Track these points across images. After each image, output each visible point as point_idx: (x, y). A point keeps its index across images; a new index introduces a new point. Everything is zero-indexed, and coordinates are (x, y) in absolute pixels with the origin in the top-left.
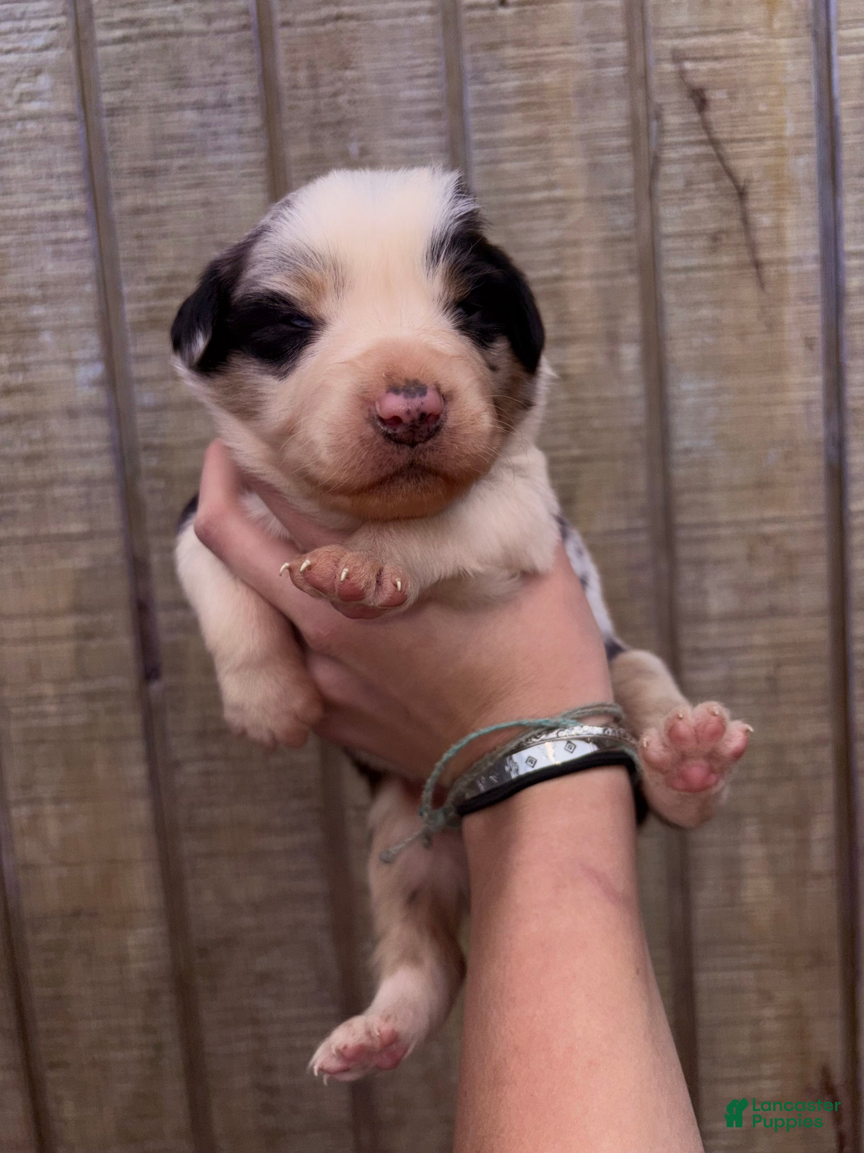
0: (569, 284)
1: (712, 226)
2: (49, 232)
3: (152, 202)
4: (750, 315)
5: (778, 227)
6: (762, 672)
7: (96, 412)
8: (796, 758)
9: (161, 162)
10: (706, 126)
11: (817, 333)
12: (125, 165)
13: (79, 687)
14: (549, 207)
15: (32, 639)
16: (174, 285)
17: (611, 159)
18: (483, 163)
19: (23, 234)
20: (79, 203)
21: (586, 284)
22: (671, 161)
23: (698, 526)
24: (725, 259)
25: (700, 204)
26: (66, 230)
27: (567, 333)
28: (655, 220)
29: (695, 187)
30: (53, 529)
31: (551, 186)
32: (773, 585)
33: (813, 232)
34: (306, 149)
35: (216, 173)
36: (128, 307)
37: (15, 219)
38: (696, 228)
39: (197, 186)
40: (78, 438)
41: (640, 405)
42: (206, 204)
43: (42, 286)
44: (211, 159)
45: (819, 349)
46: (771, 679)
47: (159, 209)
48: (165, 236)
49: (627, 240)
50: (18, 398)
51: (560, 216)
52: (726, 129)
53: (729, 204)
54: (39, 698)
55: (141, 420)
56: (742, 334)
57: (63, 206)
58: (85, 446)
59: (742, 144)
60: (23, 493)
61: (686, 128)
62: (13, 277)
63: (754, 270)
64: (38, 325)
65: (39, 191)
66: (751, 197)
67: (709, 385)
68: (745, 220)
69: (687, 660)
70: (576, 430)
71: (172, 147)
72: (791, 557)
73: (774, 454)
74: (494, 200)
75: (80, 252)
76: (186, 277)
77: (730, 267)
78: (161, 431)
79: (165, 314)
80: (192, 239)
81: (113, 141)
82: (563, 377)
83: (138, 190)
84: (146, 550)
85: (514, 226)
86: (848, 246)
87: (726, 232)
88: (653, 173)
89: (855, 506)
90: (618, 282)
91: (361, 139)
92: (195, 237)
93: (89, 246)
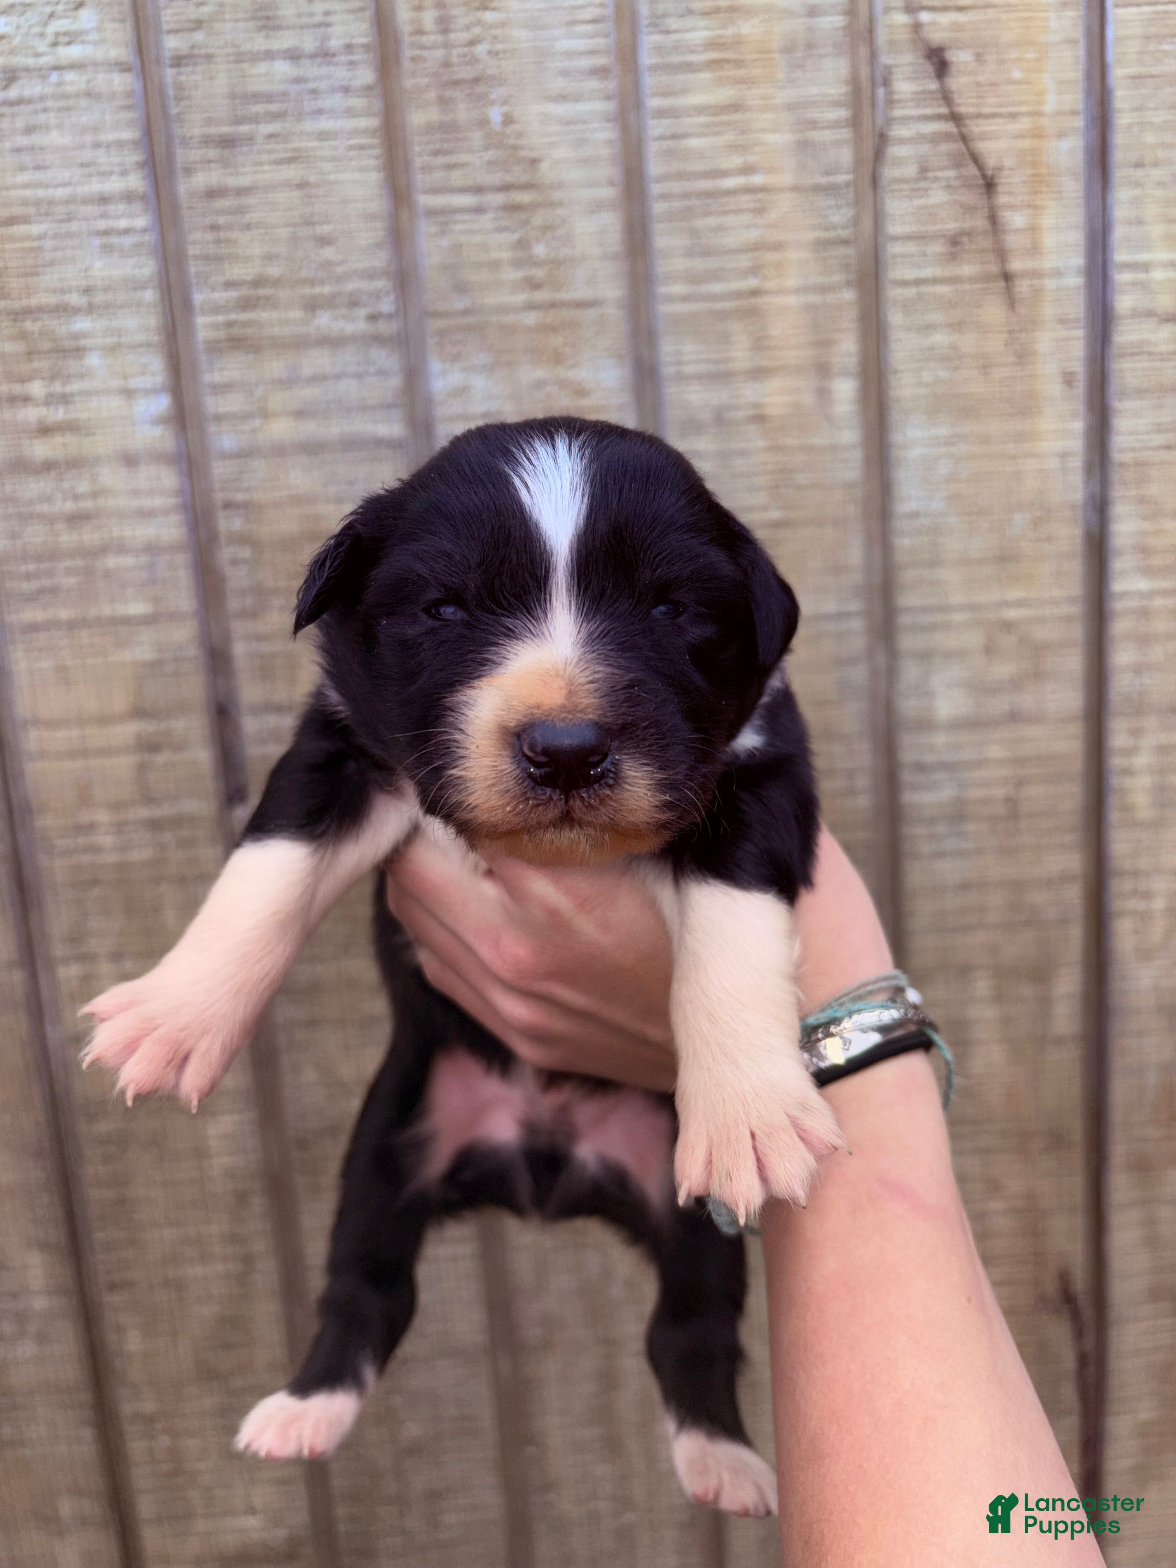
0: (768, 299)
1: (952, 226)
2: (95, 219)
3: (232, 181)
4: (996, 343)
5: (1033, 229)
6: (999, 792)
7: (158, 457)
8: (1038, 897)
9: (244, 129)
10: (946, 97)
11: (1078, 367)
12: (197, 131)
13: (142, 813)
14: (747, 197)
15: (82, 752)
16: (262, 292)
17: (827, 135)
18: (662, 138)
19: (61, 221)
20: (136, 182)
21: (791, 300)
22: (902, 141)
23: (925, 610)
24: (967, 270)
25: (938, 196)
26: (118, 217)
27: (765, 363)
28: (878, 217)
29: (930, 175)
30: (106, 610)
31: (748, 170)
32: (1016, 684)
33: (1076, 237)
34: (434, 115)
35: (316, 144)
36: (201, 320)
37: (51, 202)
38: (931, 228)
39: (291, 160)
40: (136, 493)
41: (856, 456)
42: (302, 185)
43: (87, 291)
44: (309, 125)
45: (1080, 388)
46: (1010, 801)
47: (242, 192)
48: (248, 227)
49: (845, 242)
50: (58, 439)
51: (760, 211)
52: (971, 101)
53: (972, 198)
54: (90, 828)
55: (220, 470)
56: (986, 366)
57: (114, 185)
58: (147, 503)
59: (990, 121)
60: (69, 563)
61: (920, 98)
62: (50, 278)
63: (1003, 284)
64: (83, 342)
65: (82, 165)
66: (1000, 189)
67: (943, 431)
68: (993, 219)
69: (907, 776)
70: (777, 487)
71: (258, 109)
72: (1038, 650)
73: (1020, 520)
74: (676, 187)
75: (137, 246)
76: (276, 283)
77: (972, 280)
78: (245, 484)
79: (250, 331)
80: (284, 232)
81: (179, 99)
82: (760, 419)
83: (213, 165)
84: (227, 638)
85: (700, 223)
86: (1120, 256)
87: (969, 234)
88: (878, 155)
89: (1118, 586)
90: (831, 298)
91: (505, 103)
92: (290, 229)
93: (149, 238)
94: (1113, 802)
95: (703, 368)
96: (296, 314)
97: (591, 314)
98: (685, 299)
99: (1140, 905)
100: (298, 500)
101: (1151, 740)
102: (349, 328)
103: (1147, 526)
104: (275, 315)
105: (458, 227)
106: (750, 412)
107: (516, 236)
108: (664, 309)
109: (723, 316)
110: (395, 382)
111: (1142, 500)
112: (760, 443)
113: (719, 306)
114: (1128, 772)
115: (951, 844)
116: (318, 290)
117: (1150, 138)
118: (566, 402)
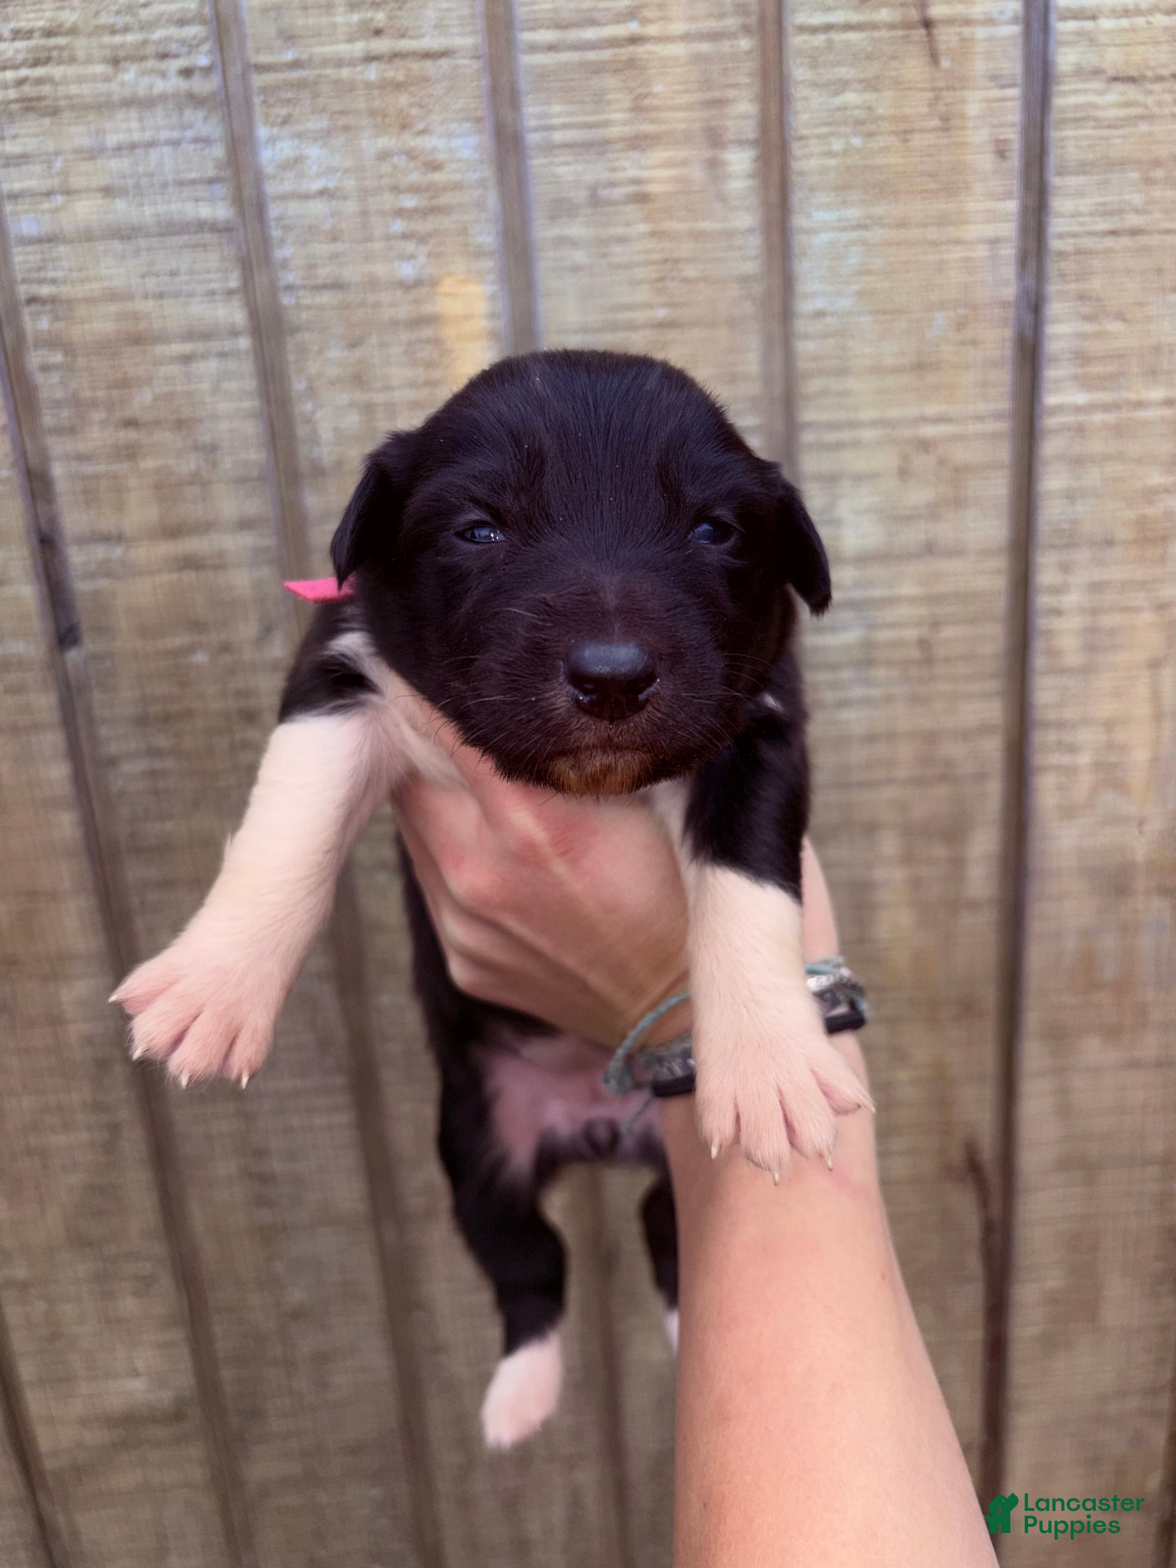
0: (650, 48)
4: (917, 104)
6: (911, 634)
8: (953, 750)
11: (1013, 136)
16: (53, 41)
21: (678, 50)
23: (830, 426)
24: (882, 14)
27: (648, 128)
32: (933, 512)
41: (755, 242)
45: (1015, 161)
46: (924, 644)
55: (20, 258)
56: (905, 131)
63: (922, 32)
67: (854, 213)
70: (661, 279)
72: (960, 472)
73: (941, 319)
76: (73, 31)
77: (890, 26)
78: (51, 274)
79: (46, 89)
82: (642, 198)
84: (45, 458)
89: (1050, 399)
90: (726, 46)
94: (1039, 645)
95: (575, 135)
96: (99, 69)
97: (443, 65)
98: (551, 48)
99: (1064, 759)
100: (113, 296)
101: (1081, 577)
102: (161, 86)
103: (1086, 327)
104: (70, 71)
106: (630, 189)
108: (526, 60)
109: (597, 69)
110: (219, 151)
111: (1082, 297)
112: (643, 228)
113: (592, 56)
114: (1057, 612)
115: (858, 692)
116: (120, 39)
118: (415, 177)
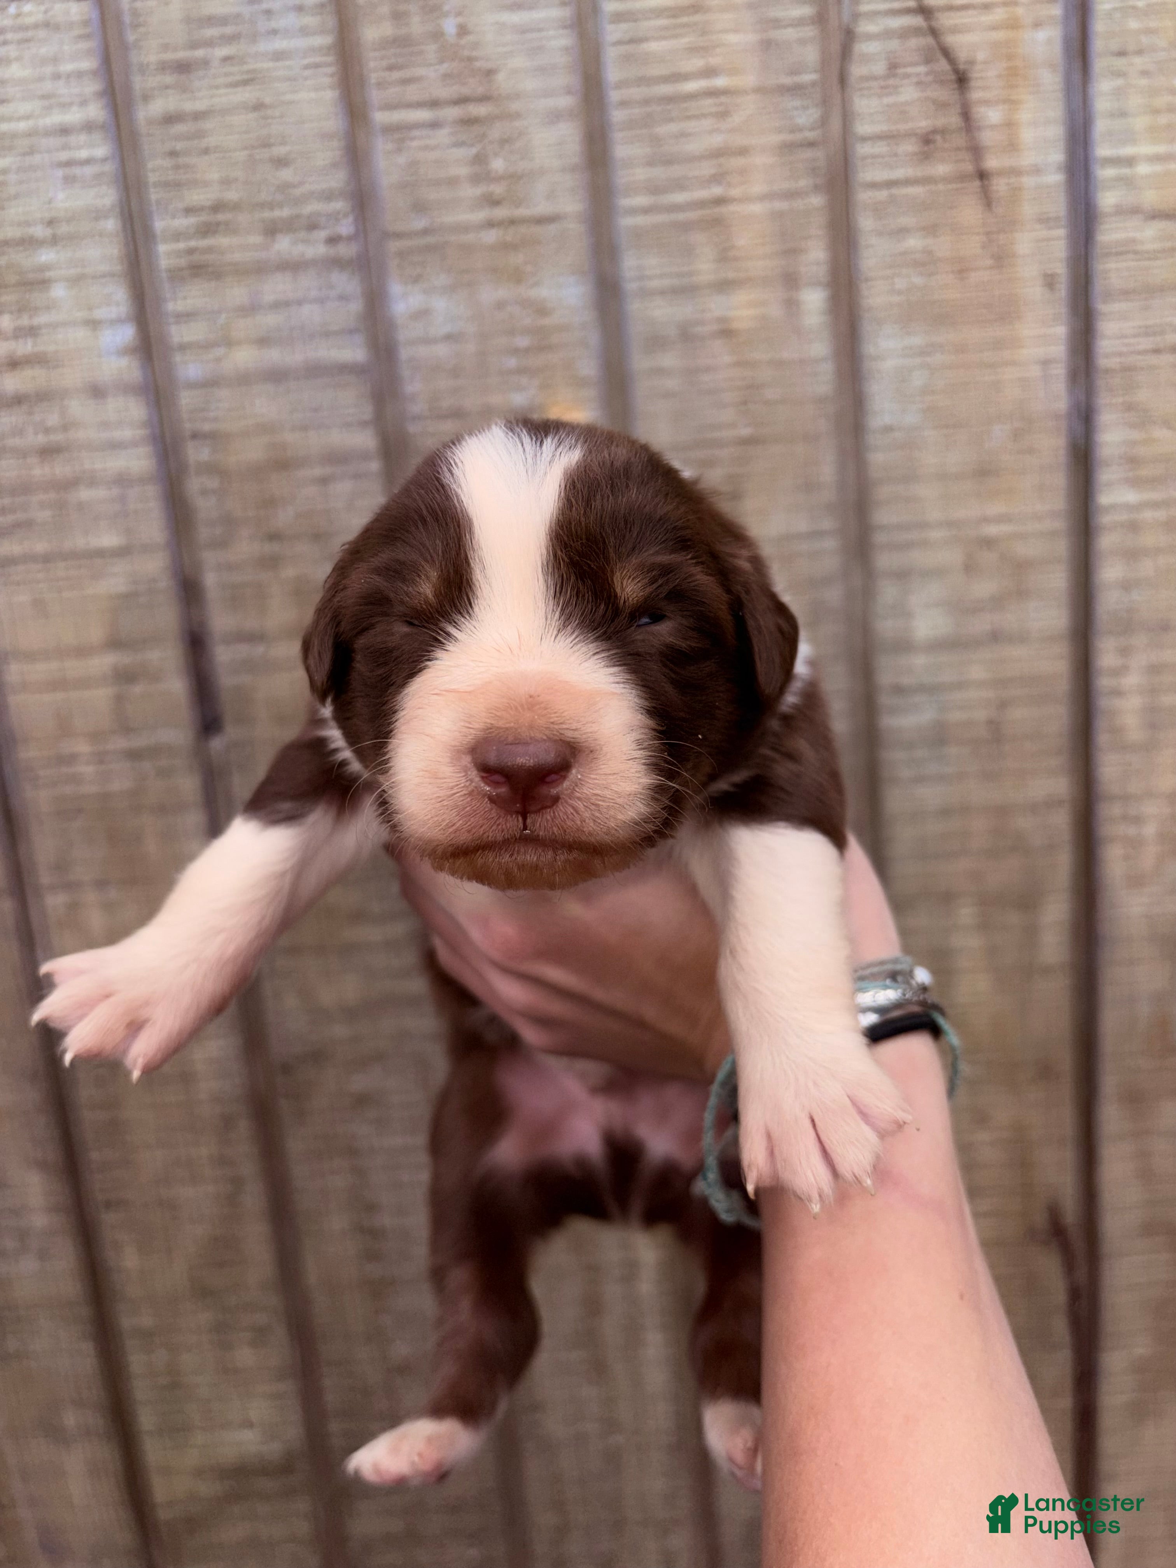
0: (733, 208)
1: (923, 124)
2: (57, 151)
3: (189, 106)
4: (972, 246)
5: (1009, 125)
6: (981, 715)
7: (127, 389)
8: (1024, 823)
9: (200, 53)
11: (1061, 269)
12: (153, 58)
13: (120, 743)
14: (709, 101)
15: (59, 684)
16: (220, 217)
17: (790, 34)
18: (619, 43)
19: (24, 154)
20: (96, 111)
21: (757, 208)
22: (870, 37)
23: (901, 527)
24: (941, 169)
25: (908, 93)
26: (79, 148)
27: (731, 275)
28: (847, 118)
29: (901, 71)
30: (81, 543)
31: (710, 72)
32: (998, 602)
33: (1056, 132)
34: (387, 29)
35: (271, 64)
36: (163, 248)
37: (14, 136)
38: (903, 127)
39: (245, 83)
40: (105, 425)
41: (828, 369)
42: (258, 106)
43: (51, 223)
44: (263, 46)
45: (1063, 290)
46: (993, 724)
47: (198, 116)
48: (206, 151)
49: (811, 144)
50: (28, 373)
51: (723, 115)
53: (946, 94)
54: (71, 758)
55: (186, 400)
56: (962, 270)
57: (74, 116)
58: (117, 435)
59: (963, 13)
60: (42, 497)
62: (14, 211)
63: (977, 183)
64: (48, 274)
65: (44, 97)
66: (973, 84)
67: (917, 340)
68: (966, 115)
69: (885, 700)
70: (745, 403)
71: (211, 32)
72: (1021, 566)
73: (1000, 432)
74: (636, 93)
75: (98, 176)
76: (236, 207)
77: (946, 180)
78: (212, 414)
79: (211, 258)
80: (242, 155)
81: (136, 26)
82: (726, 333)
83: (170, 91)
84: (198, 568)
85: (662, 130)
86: (1102, 150)
87: (943, 131)
88: (846, 53)
89: (1104, 499)
90: (799, 204)
91: (459, 14)
92: (246, 152)
93: (109, 168)
94: (1102, 723)
95: (666, 282)
96: (256, 239)
97: (552, 229)
98: (646, 211)
99: (1132, 831)
100: (264, 428)
101: (1140, 660)
102: (309, 252)
103: (1136, 435)
104: (235, 240)
105: (415, 144)
106: (716, 327)
107: (474, 151)
108: (626, 222)
109: (686, 227)
110: (357, 306)
111: (1129, 407)
112: (727, 359)
113: (681, 217)
114: (1118, 693)
115: (931, 768)
116: (277, 213)
117: (1133, 24)
118: (527, 321)
